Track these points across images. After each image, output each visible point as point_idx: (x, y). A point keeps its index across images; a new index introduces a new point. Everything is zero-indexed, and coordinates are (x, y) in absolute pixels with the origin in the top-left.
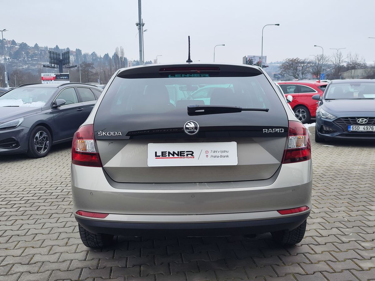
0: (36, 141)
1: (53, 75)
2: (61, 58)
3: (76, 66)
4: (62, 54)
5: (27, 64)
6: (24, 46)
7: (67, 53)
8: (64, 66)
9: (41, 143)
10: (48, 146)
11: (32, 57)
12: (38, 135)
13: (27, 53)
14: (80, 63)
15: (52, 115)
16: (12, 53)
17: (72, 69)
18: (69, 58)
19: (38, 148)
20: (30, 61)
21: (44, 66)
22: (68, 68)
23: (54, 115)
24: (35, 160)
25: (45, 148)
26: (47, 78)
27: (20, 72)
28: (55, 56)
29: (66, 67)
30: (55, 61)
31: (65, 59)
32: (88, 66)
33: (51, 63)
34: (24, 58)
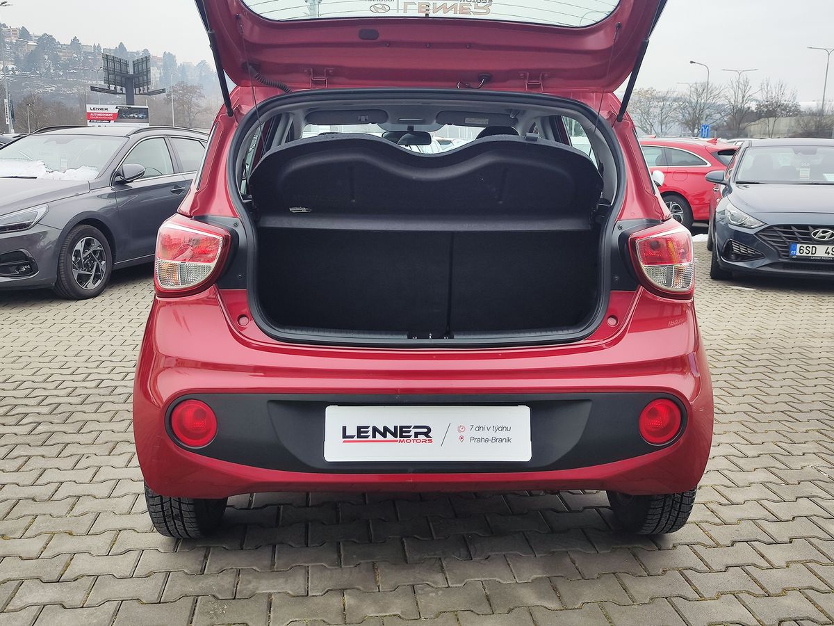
0: (76, 259)
1: (113, 110)
2: (131, 72)
3: (164, 91)
4: (134, 62)
5: (55, 82)
6: (47, 42)
7: (144, 62)
8: (137, 89)
9: (86, 265)
10: (103, 272)
11: (66, 67)
12: (80, 246)
13: (55, 59)
14: (173, 84)
15: (113, 201)
16: (22, 57)
17: (154, 97)
18: (148, 71)
19: (80, 276)
20: (60, 76)
21: (93, 89)
22: (145, 94)
23: (119, 200)
24: (74, 305)
25: (97, 277)
26: (99, 115)
27: (39, 99)
28: (117, 66)
29: (141, 92)
30: (118, 78)
31: (139, 73)
32: (190, 93)
33: (108, 81)
34: (49, 69)
